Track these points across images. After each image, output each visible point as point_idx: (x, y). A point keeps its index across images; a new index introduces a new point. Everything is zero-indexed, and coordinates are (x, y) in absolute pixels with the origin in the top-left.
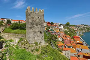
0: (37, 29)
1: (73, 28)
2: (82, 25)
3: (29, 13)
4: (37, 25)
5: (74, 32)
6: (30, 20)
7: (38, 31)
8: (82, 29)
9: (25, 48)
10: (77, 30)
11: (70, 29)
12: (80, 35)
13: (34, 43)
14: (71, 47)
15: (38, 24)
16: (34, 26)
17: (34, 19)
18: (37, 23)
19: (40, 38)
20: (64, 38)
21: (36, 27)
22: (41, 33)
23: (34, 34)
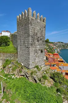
0: (38, 46)
1: (52, 45)
2: (58, 42)
3: (30, 19)
4: (38, 41)
5: (53, 50)
6: (30, 32)
7: (39, 50)
8: (59, 47)
9: (22, 77)
10: (55, 47)
11: (49, 46)
12: (58, 52)
13: (35, 67)
14: (55, 66)
15: (40, 39)
16: (35, 41)
17: (35, 31)
18: (39, 37)
19: (41, 59)
20: (48, 56)
21: (37, 43)
22: (42, 52)
23: (34, 54)
